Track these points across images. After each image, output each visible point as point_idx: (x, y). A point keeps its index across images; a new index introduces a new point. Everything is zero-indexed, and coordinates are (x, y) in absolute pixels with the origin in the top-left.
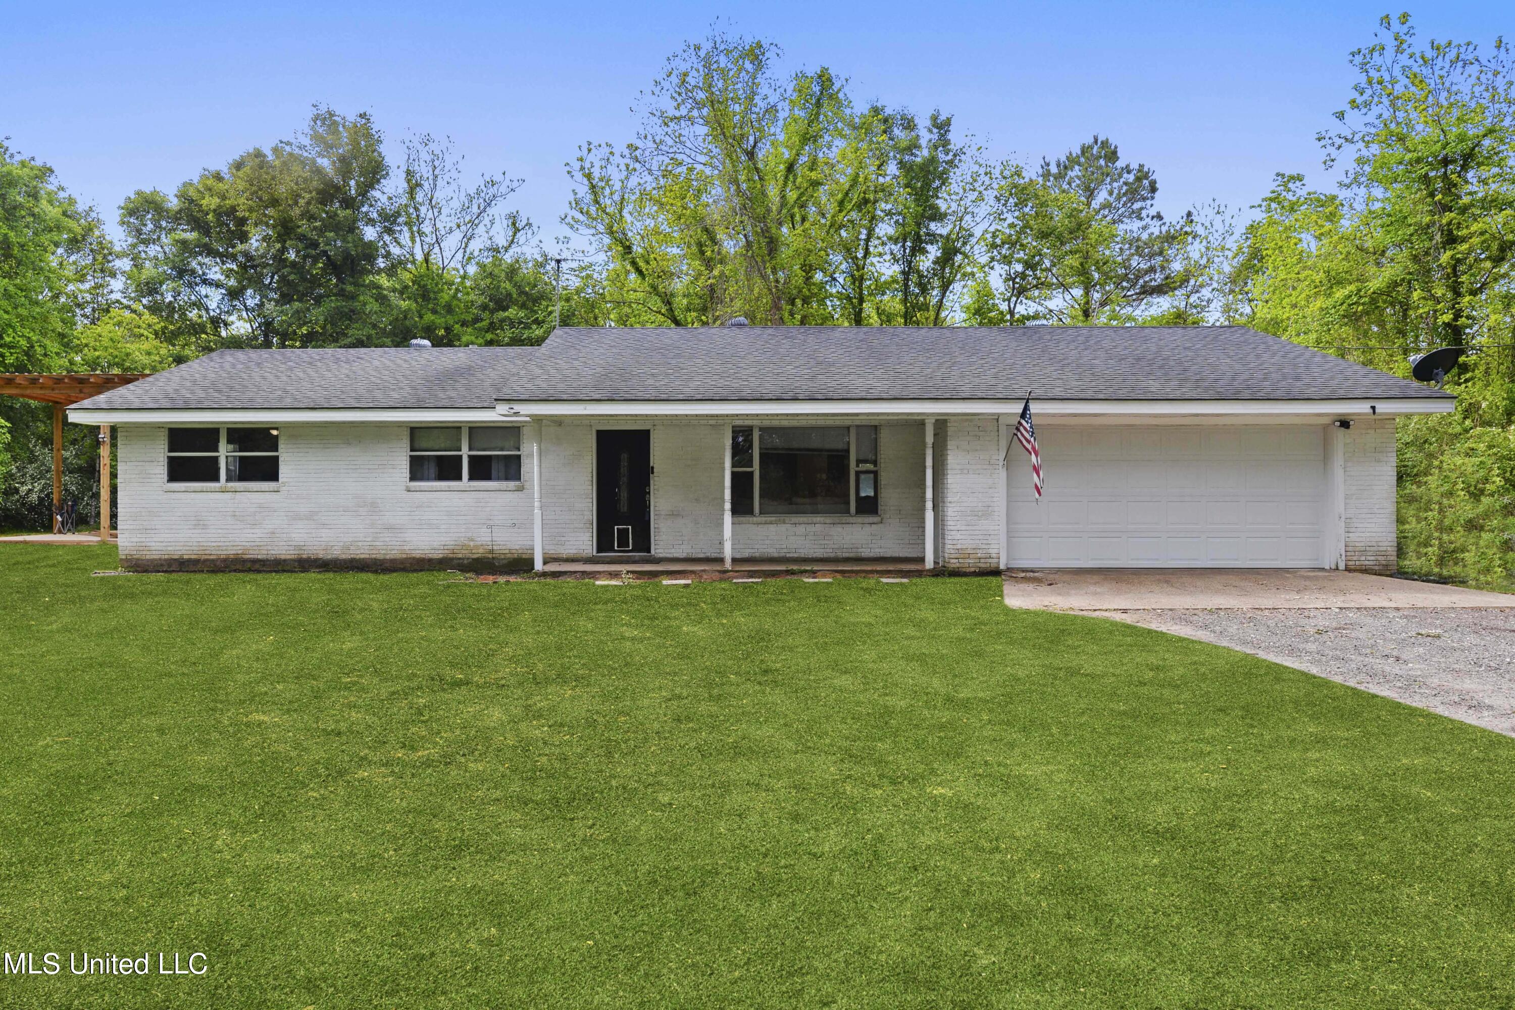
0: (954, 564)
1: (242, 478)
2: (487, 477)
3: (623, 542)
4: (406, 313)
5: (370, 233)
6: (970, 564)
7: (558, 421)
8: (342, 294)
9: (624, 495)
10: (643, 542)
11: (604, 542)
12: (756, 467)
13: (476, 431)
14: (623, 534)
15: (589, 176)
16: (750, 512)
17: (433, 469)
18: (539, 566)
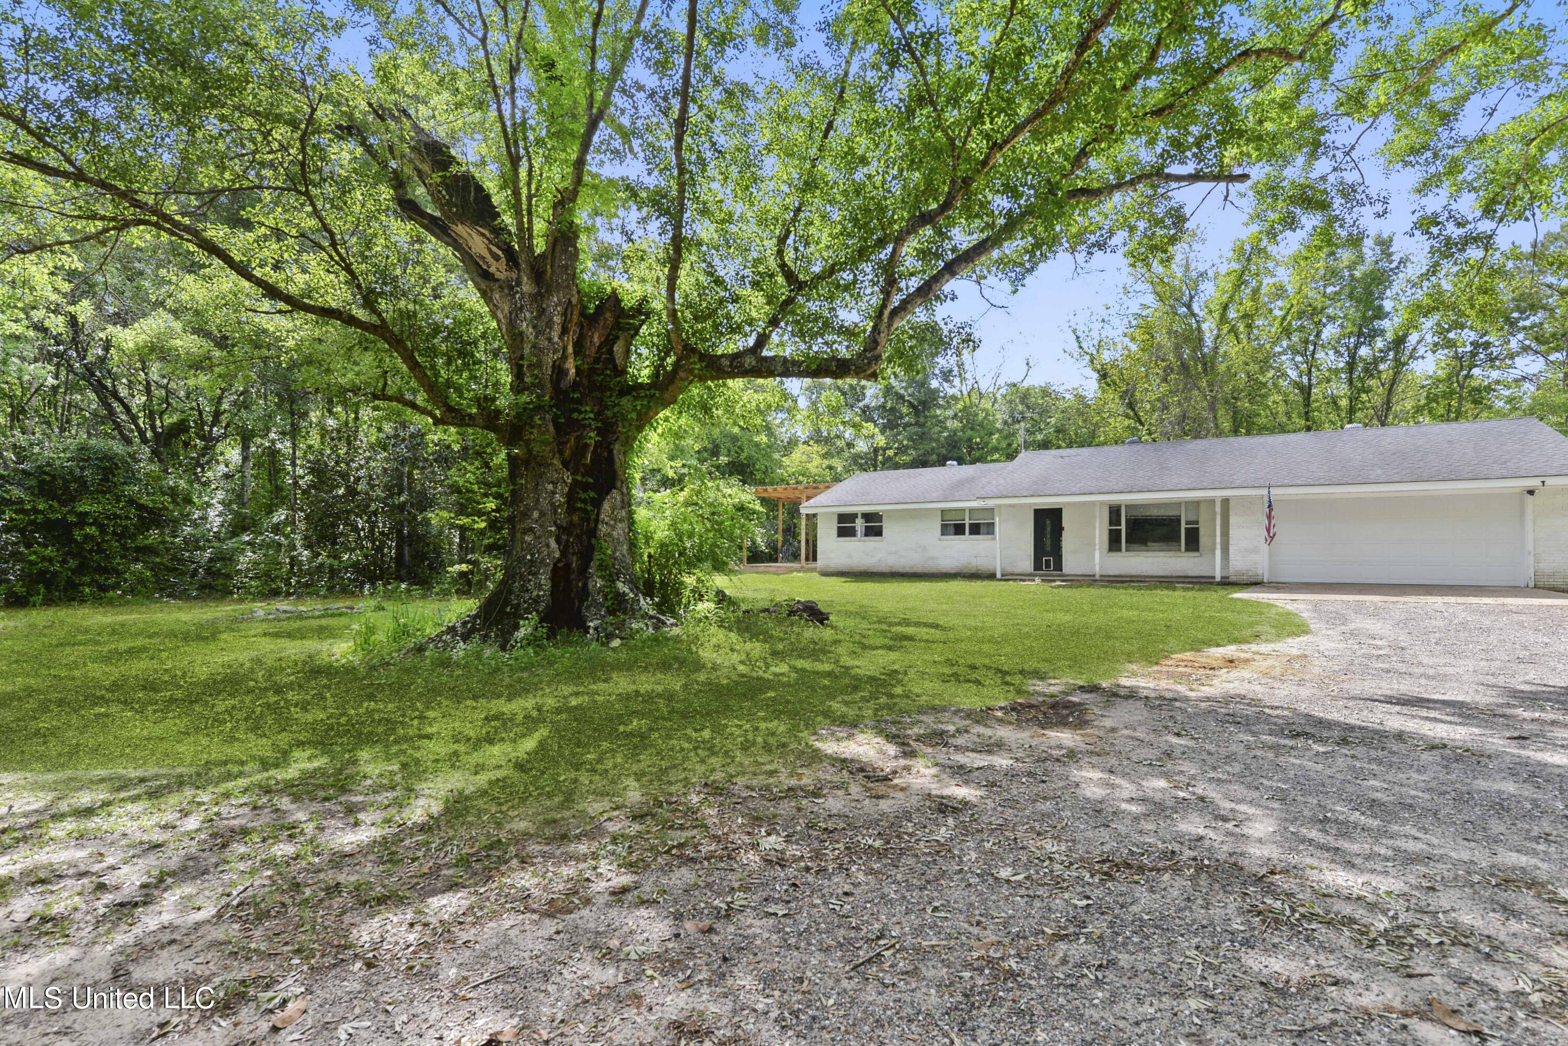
0: (1233, 579)
1: (866, 535)
2: (978, 533)
3: (1048, 566)
4: (955, 432)
5: (934, 384)
6: (1245, 579)
7: (1013, 506)
8: (917, 424)
9: (1048, 542)
10: (1058, 566)
11: (1037, 566)
12: (1123, 527)
13: (971, 510)
14: (1048, 562)
15: (1074, 331)
16: (1119, 549)
17: (952, 530)
18: (999, 576)
